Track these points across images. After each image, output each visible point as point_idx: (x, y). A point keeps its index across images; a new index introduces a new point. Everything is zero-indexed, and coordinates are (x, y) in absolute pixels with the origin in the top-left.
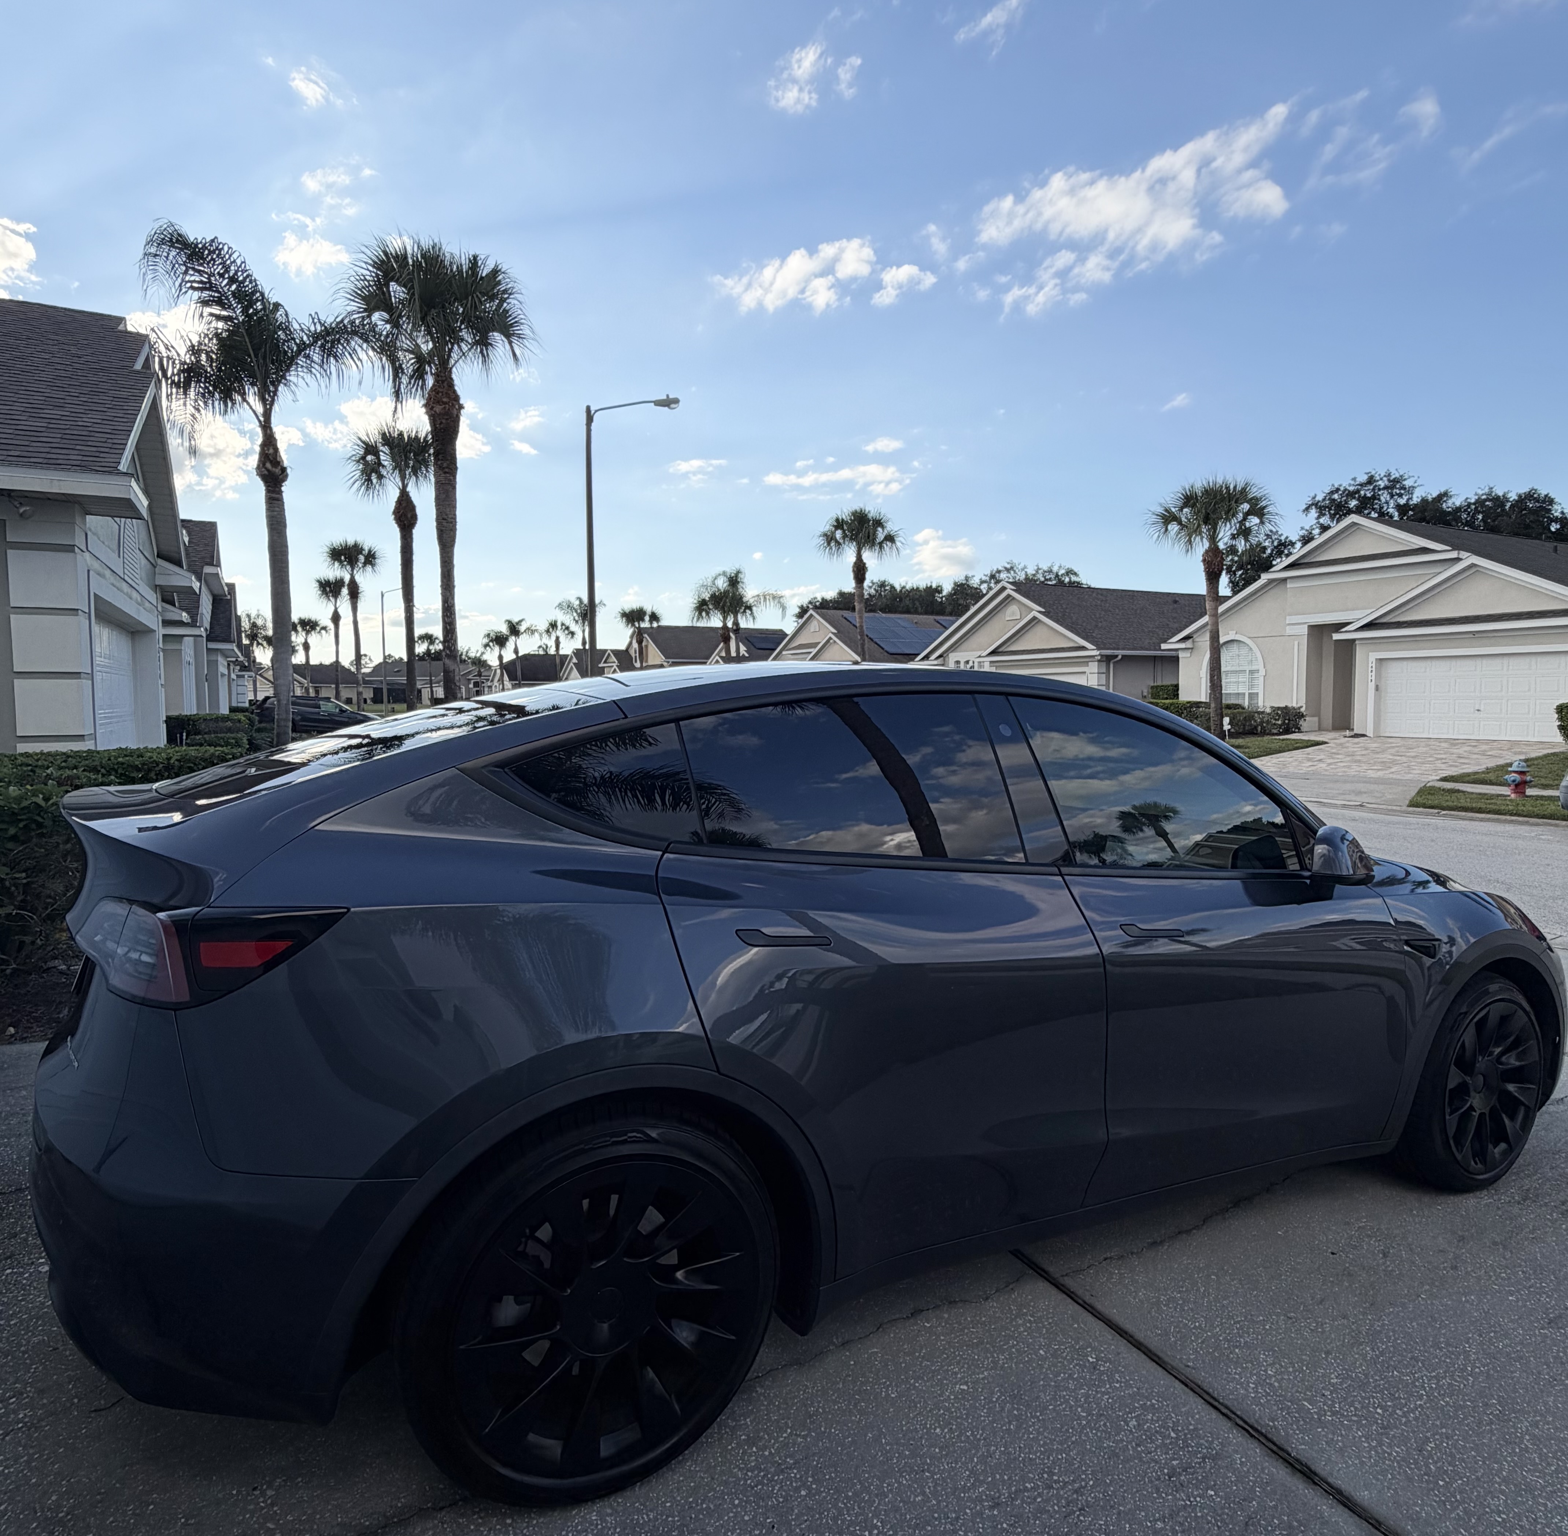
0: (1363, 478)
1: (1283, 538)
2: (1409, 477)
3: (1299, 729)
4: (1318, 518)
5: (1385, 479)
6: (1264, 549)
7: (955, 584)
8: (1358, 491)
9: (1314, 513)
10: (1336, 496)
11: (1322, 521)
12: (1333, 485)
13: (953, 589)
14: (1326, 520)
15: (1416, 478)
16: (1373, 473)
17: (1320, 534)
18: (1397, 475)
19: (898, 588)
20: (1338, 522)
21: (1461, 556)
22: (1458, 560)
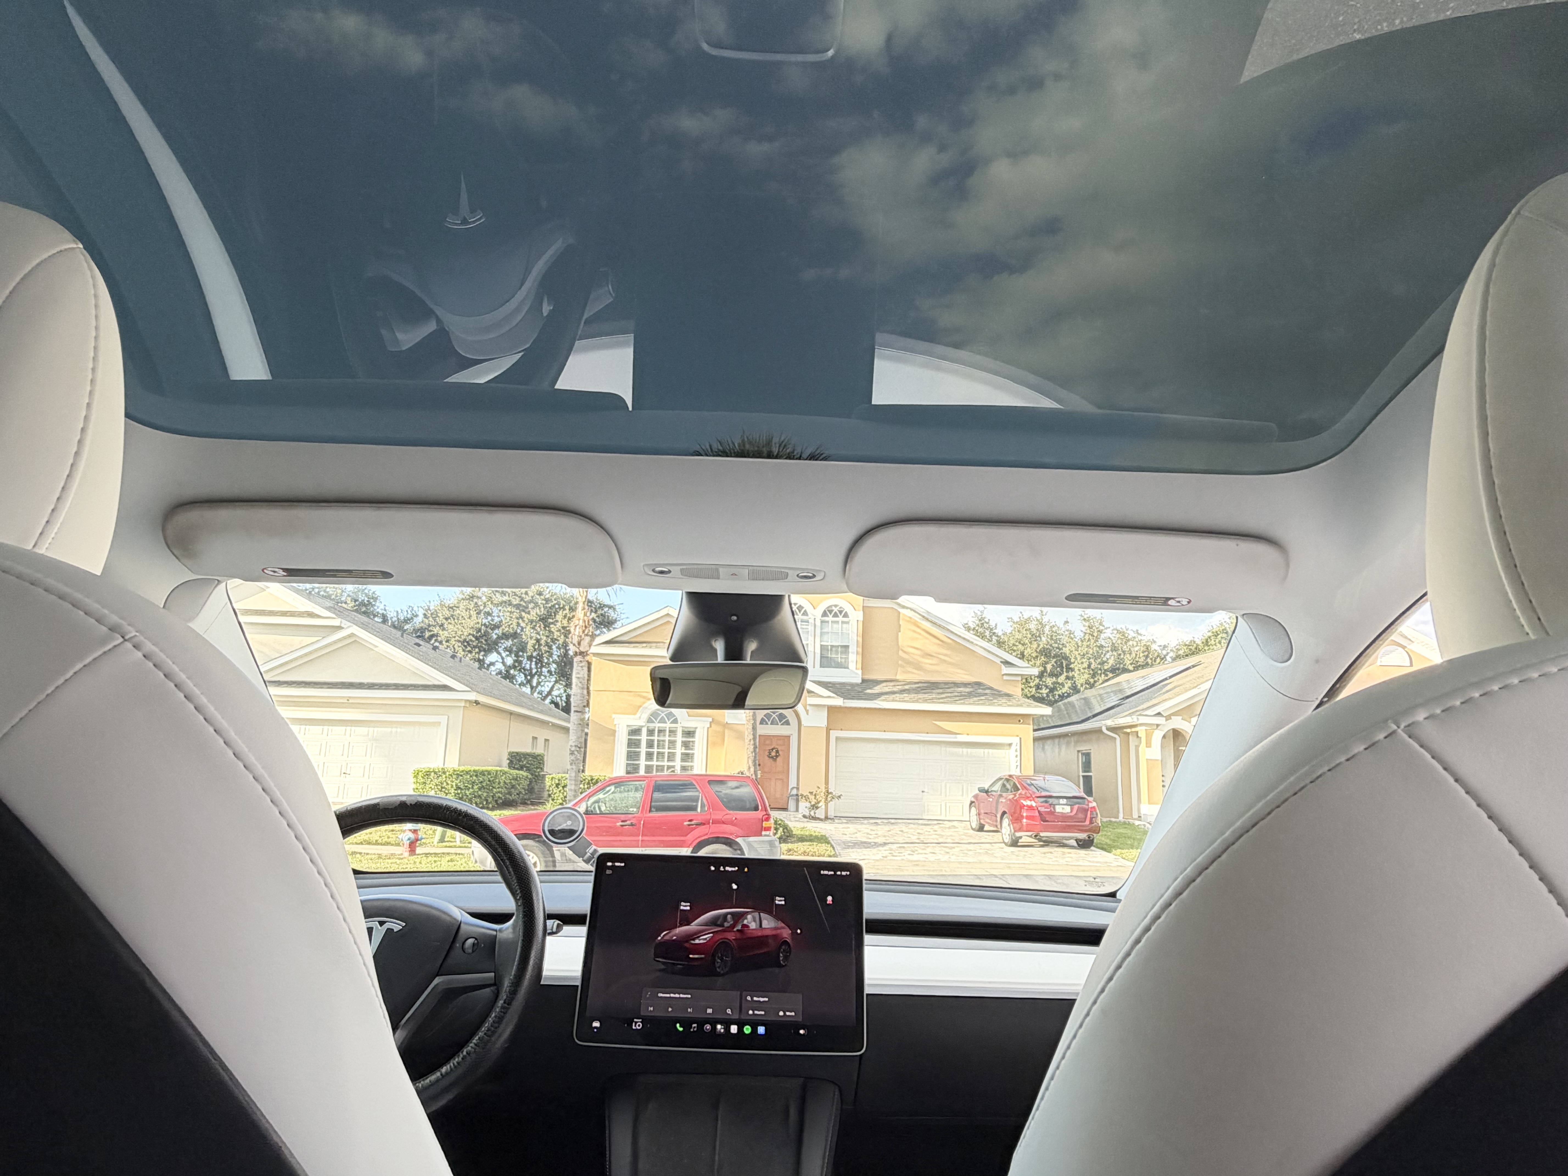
21: (345, 625)
22: (340, 628)
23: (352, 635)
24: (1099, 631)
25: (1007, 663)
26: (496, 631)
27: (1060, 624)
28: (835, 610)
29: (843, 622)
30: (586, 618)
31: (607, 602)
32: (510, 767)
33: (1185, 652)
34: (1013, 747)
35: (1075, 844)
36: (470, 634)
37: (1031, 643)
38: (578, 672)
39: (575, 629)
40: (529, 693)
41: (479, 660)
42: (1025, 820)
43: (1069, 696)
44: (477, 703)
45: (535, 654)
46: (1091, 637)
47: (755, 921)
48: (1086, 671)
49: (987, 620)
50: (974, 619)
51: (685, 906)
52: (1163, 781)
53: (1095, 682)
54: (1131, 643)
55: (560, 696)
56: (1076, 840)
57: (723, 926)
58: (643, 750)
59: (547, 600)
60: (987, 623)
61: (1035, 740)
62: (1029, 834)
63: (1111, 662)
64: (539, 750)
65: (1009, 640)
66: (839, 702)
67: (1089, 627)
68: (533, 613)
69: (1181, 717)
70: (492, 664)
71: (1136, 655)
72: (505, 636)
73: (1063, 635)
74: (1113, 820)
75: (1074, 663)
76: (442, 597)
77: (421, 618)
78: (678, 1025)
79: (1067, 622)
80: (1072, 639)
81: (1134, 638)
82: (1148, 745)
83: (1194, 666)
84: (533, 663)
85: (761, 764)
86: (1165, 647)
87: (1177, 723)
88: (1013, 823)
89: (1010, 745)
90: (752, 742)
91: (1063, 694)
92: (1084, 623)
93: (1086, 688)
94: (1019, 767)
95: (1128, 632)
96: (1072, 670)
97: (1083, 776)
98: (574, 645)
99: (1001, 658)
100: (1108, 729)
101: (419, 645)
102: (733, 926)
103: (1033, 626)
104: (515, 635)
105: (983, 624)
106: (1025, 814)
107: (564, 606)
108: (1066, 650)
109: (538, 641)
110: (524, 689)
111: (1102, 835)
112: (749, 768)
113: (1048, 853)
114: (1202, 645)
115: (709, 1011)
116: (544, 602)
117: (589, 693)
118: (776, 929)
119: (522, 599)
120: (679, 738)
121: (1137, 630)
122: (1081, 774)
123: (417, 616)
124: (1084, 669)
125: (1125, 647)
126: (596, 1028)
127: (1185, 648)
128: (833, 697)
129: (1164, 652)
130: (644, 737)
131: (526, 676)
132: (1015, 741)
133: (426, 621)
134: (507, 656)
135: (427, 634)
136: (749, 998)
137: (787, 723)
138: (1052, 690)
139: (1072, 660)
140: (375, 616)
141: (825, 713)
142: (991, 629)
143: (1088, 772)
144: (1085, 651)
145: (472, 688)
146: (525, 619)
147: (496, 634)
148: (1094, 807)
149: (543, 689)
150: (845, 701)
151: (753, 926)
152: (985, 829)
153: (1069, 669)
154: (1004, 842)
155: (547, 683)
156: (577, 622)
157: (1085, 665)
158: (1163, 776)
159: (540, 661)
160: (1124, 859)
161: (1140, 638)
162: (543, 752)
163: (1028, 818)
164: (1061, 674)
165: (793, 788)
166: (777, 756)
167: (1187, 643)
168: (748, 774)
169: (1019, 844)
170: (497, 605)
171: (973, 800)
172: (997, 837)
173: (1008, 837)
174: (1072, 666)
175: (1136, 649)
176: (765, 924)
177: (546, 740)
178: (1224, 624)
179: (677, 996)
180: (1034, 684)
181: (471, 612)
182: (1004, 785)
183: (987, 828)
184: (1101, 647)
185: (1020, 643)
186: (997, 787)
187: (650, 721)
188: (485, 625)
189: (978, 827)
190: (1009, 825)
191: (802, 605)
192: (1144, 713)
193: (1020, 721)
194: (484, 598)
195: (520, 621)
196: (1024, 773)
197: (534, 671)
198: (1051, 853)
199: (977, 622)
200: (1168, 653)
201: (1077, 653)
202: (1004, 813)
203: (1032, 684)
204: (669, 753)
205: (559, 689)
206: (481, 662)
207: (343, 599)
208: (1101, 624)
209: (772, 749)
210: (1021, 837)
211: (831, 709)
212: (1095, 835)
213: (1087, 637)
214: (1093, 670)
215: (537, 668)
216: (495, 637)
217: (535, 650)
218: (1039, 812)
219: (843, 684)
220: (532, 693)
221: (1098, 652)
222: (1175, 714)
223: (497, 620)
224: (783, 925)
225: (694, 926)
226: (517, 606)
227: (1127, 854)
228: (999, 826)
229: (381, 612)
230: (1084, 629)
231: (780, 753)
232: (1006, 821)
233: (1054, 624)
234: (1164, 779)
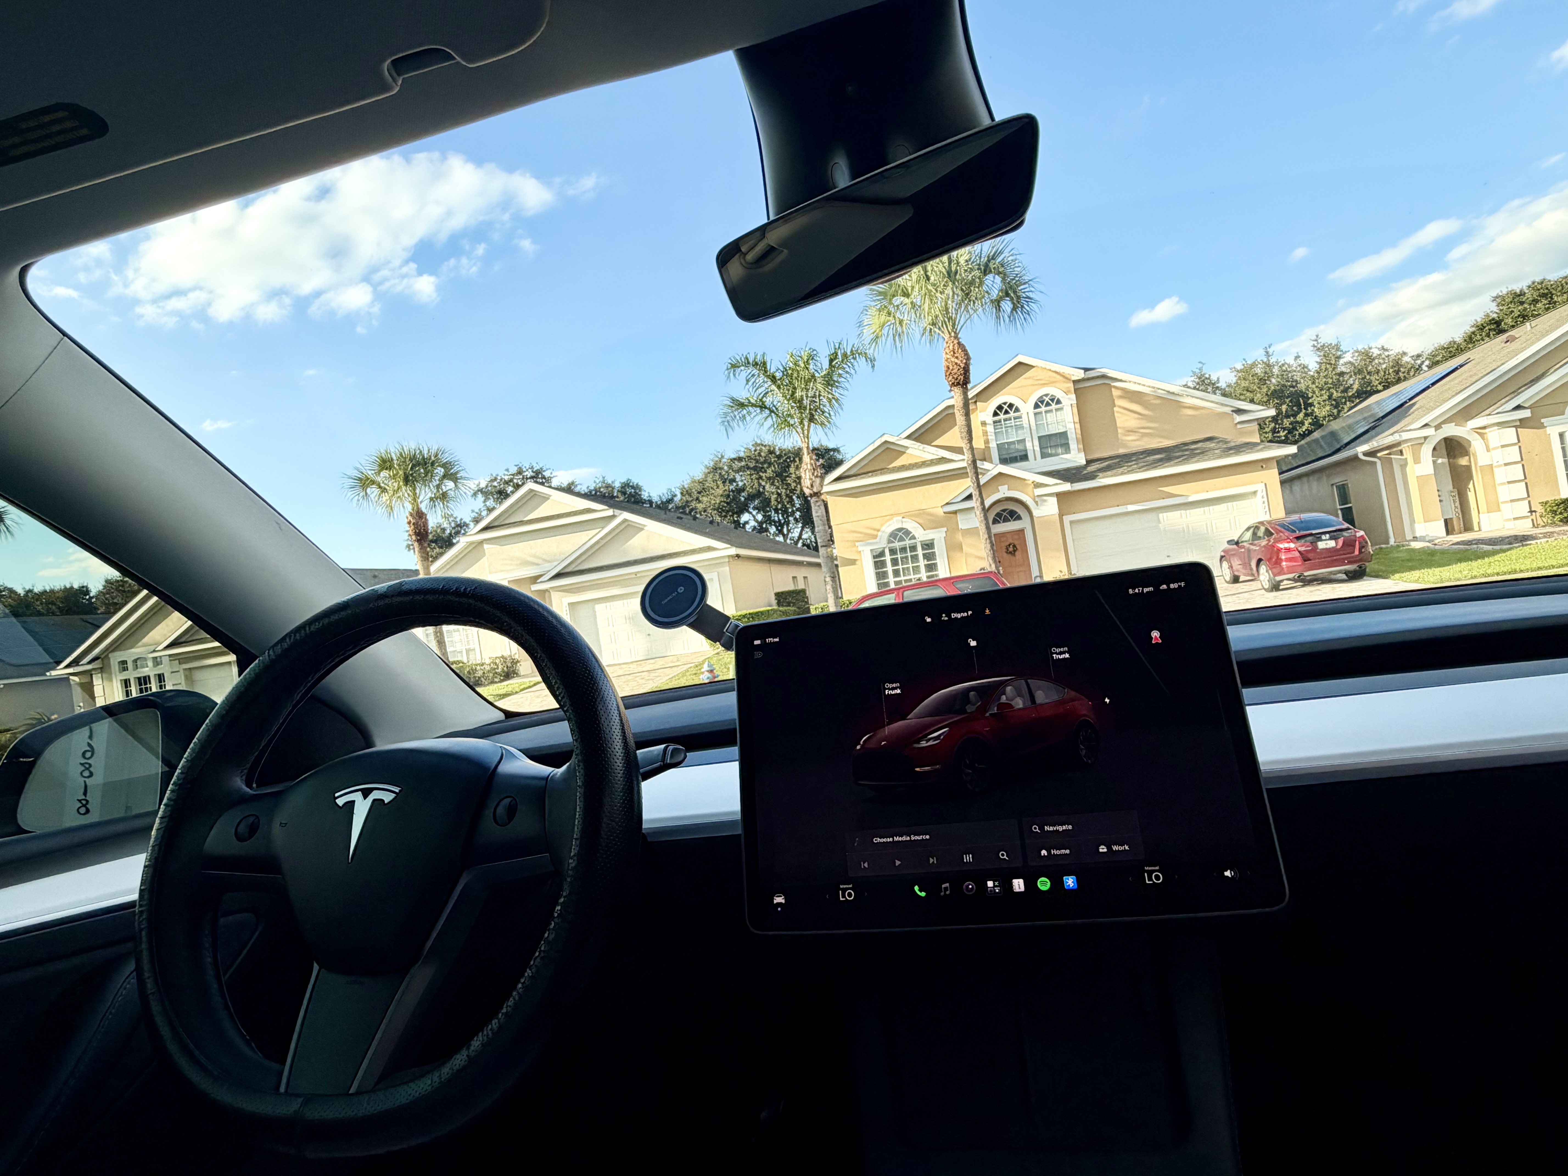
0: (514, 470)
1: (458, 520)
2: (547, 470)
3: (517, 674)
4: (485, 501)
5: (530, 470)
6: (444, 530)
7: (107, 581)
8: (511, 480)
9: (480, 498)
10: (495, 484)
11: (488, 503)
12: (492, 475)
13: (105, 587)
14: (491, 503)
15: (551, 471)
16: (520, 465)
17: (488, 515)
18: (538, 468)
19: (21, 592)
20: (500, 503)
21: (616, 514)
22: (614, 517)
23: (625, 521)
24: (1337, 358)
25: (1239, 411)
26: (743, 494)
27: (1290, 360)
28: (1047, 399)
29: (1057, 410)
30: (812, 461)
31: (831, 446)
32: (779, 606)
33: (1443, 356)
34: (1259, 494)
35: (1344, 577)
36: (721, 502)
37: (1259, 388)
38: (817, 512)
39: (805, 474)
40: (783, 541)
41: (735, 522)
42: (1284, 563)
43: (1310, 432)
44: (738, 556)
45: (780, 506)
46: (1328, 366)
47: (1020, 695)
48: (1327, 402)
49: (1207, 376)
50: (1193, 379)
51: (893, 690)
52: (1439, 496)
53: (1339, 412)
54: (1376, 361)
55: (809, 538)
56: (1345, 573)
57: (965, 712)
58: (889, 568)
59: (779, 457)
60: (1209, 378)
61: (1282, 483)
62: (1291, 576)
63: (1356, 387)
64: (801, 586)
65: (1235, 390)
66: (1066, 487)
67: (1324, 356)
68: (769, 471)
69: (1454, 424)
70: (747, 523)
71: (1385, 372)
72: (751, 497)
73: (1295, 371)
74: (1383, 546)
75: (1312, 397)
76: (691, 475)
77: (679, 496)
78: (916, 888)
79: (1297, 357)
80: (1306, 373)
81: (1380, 355)
82: (1417, 460)
83: (1461, 366)
84: (780, 515)
85: (1001, 561)
86: (1419, 356)
87: (1451, 430)
88: (1271, 569)
89: (1255, 493)
90: (988, 541)
91: (1304, 432)
92: (1318, 353)
93: (1329, 421)
94: (1268, 513)
95: (1371, 351)
96: (1311, 405)
97: (1341, 509)
98: (807, 487)
99: (1232, 407)
100: (1366, 454)
101: (681, 518)
102: (983, 709)
103: (1259, 370)
104: (759, 494)
105: (1203, 381)
106: (1283, 557)
107: (794, 459)
108: (1302, 386)
109: (779, 495)
110: (777, 539)
111: (1374, 563)
112: (990, 565)
113: (1315, 590)
114: (1464, 344)
115: (968, 858)
116: (776, 459)
117: (830, 527)
118: (1061, 703)
119: (757, 461)
120: (920, 552)
121: (1383, 347)
122: (1339, 507)
123: (675, 496)
124: (1324, 401)
125: (1370, 367)
126: (779, 904)
127: (1443, 352)
128: (1060, 484)
129: (1419, 362)
130: (888, 558)
131: (777, 527)
132: (1260, 487)
133: (684, 498)
134: (757, 513)
135: (687, 510)
136: (1036, 829)
137: (1019, 518)
138: (1290, 431)
139: (1310, 395)
140: (643, 503)
141: (1054, 500)
142: (1214, 384)
143: (1347, 504)
144: (1322, 383)
145: (732, 544)
146: (764, 478)
147: (743, 496)
148: (1362, 536)
149: (793, 535)
150: (1073, 485)
151: (1019, 703)
152: (1241, 580)
153: (1308, 405)
154: (1264, 589)
155: (796, 530)
156: (805, 467)
157: (1325, 397)
158: (1438, 491)
159: (785, 511)
160: (1406, 581)
161: (1387, 353)
162: (803, 587)
163: (1287, 560)
164: (1299, 413)
165: (1037, 577)
166: (1015, 551)
167: (1445, 346)
168: (989, 570)
169: (1281, 587)
170: (737, 471)
171: (1223, 554)
172: (1255, 585)
173: (1267, 583)
174: (1310, 401)
175: (1384, 366)
176: (1041, 697)
177: (805, 578)
178: (1491, 314)
179: (904, 838)
180: (1269, 429)
181: (719, 482)
182: (1254, 534)
183: (1242, 578)
184: (1342, 374)
185: (1248, 391)
186: (1248, 535)
187: (890, 542)
188: (732, 491)
189: (1232, 580)
190: (1267, 571)
191: (1012, 402)
192: (1408, 428)
193: (1262, 467)
194: (726, 468)
195: (761, 481)
196: (1274, 517)
197: (782, 521)
198: (1319, 590)
199: (1197, 380)
200: (1423, 362)
201: (1314, 386)
202: (1259, 561)
203: (1267, 430)
204: (913, 567)
205: (807, 532)
206: (737, 524)
207: (615, 494)
208: (1338, 349)
209: (1009, 545)
210: (1282, 581)
211: (1059, 495)
212: (1367, 564)
213: (1323, 367)
214: (1335, 400)
215: (784, 519)
216: (743, 499)
217: (779, 503)
218: (1299, 552)
219: (1068, 470)
220: (785, 541)
221: (1338, 380)
222: (1444, 422)
223: (740, 484)
224: (1073, 694)
225: (912, 720)
226: (755, 468)
227: (1409, 577)
228: (1256, 575)
229: (647, 499)
230: (1318, 360)
231: (1018, 547)
232: (1263, 568)
233: (1283, 362)
234: (1440, 493)
